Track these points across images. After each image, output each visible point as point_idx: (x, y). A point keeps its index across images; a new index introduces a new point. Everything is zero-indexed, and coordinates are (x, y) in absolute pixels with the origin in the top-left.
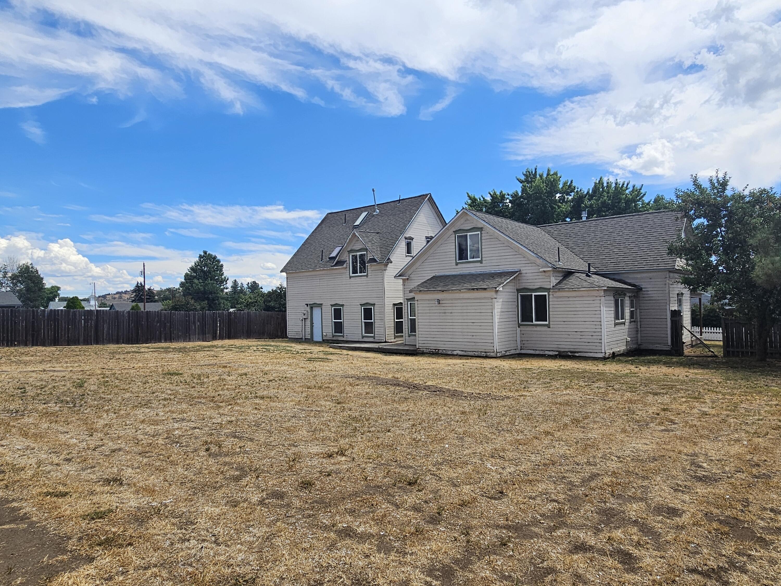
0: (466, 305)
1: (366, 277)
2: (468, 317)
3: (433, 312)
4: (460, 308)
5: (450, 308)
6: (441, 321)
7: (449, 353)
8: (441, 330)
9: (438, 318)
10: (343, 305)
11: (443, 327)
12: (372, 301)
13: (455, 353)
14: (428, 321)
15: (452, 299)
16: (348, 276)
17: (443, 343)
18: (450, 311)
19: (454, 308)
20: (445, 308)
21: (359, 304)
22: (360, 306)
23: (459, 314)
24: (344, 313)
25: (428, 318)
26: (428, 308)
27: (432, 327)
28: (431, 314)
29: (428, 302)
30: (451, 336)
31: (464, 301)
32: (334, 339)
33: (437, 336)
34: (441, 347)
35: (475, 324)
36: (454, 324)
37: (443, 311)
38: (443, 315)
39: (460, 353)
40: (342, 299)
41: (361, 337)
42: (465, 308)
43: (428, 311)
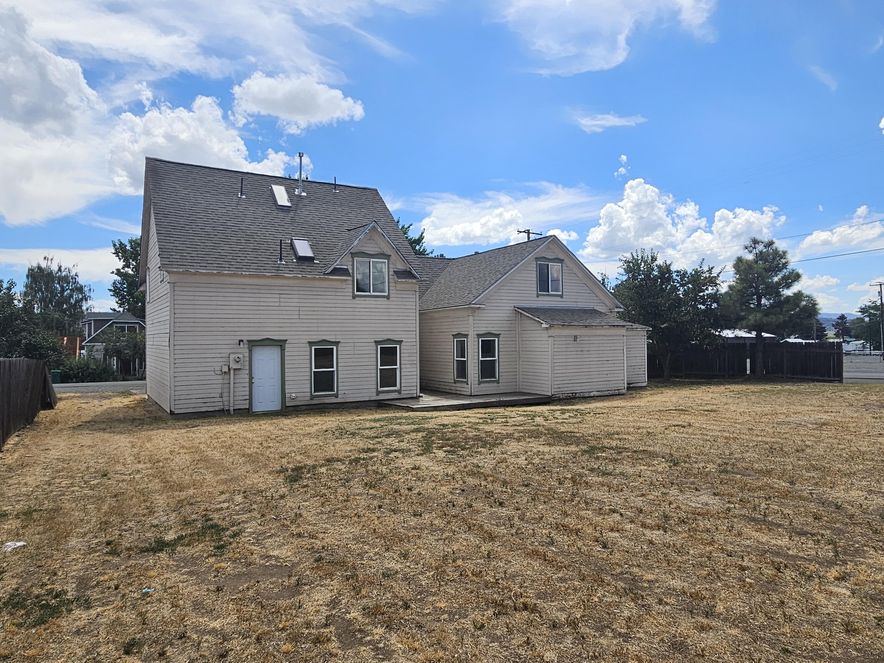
0: (601, 342)
1: (385, 299)
2: (604, 355)
3: (570, 349)
4: (596, 345)
5: (588, 345)
6: (578, 360)
7: (587, 395)
8: (579, 371)
9: (575, 357)
10: (337, 343)
11: (581, 367)
12: (397, 336)
13: (592, 394)
14: (564, 360)
15: (589, 336)
16: (351, 294)
17: (579, 385)
18: (587, 349)
19: (591, 345)
20: (582, 346)
21: (373, 340)
22: (374, 344)
23: (596, 352)
24: (339, 357)
25: (564, 357)
26: (564, 346)
27: (569, 367)
28: (568, 353)
29: (566, 339)
30: (586, 377)
31: (601, 338)
32: (315, 402)
33: (574, 378)
34: (578, 389)
35: (609, 362)
36: (591, 363)
37: (581, 349)
38: (581, 353)
39: (597, 394)
40: (334, 333)
41: (375, 394)
42: (601, 345)
43: (565, 350)
